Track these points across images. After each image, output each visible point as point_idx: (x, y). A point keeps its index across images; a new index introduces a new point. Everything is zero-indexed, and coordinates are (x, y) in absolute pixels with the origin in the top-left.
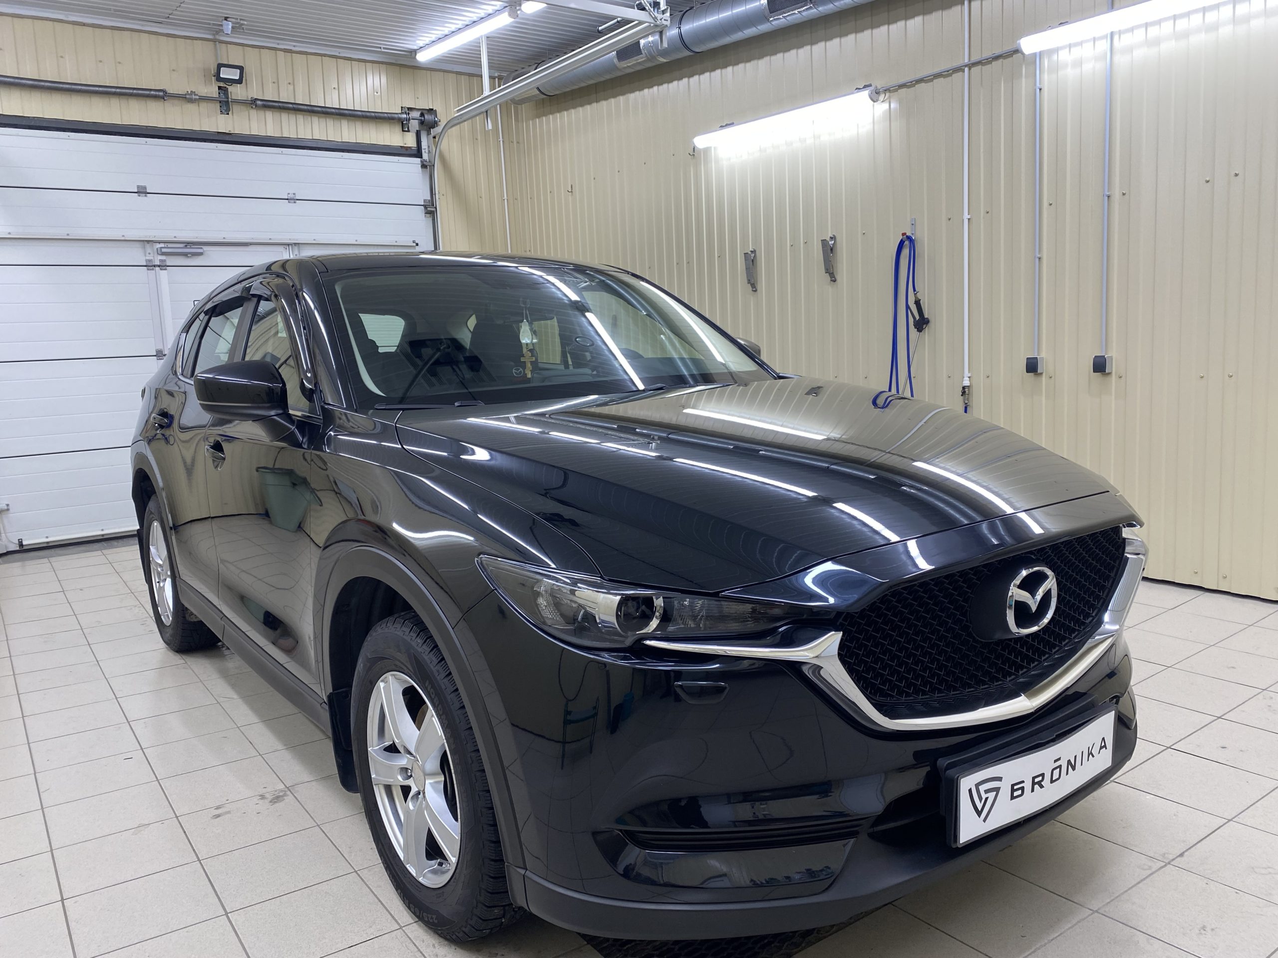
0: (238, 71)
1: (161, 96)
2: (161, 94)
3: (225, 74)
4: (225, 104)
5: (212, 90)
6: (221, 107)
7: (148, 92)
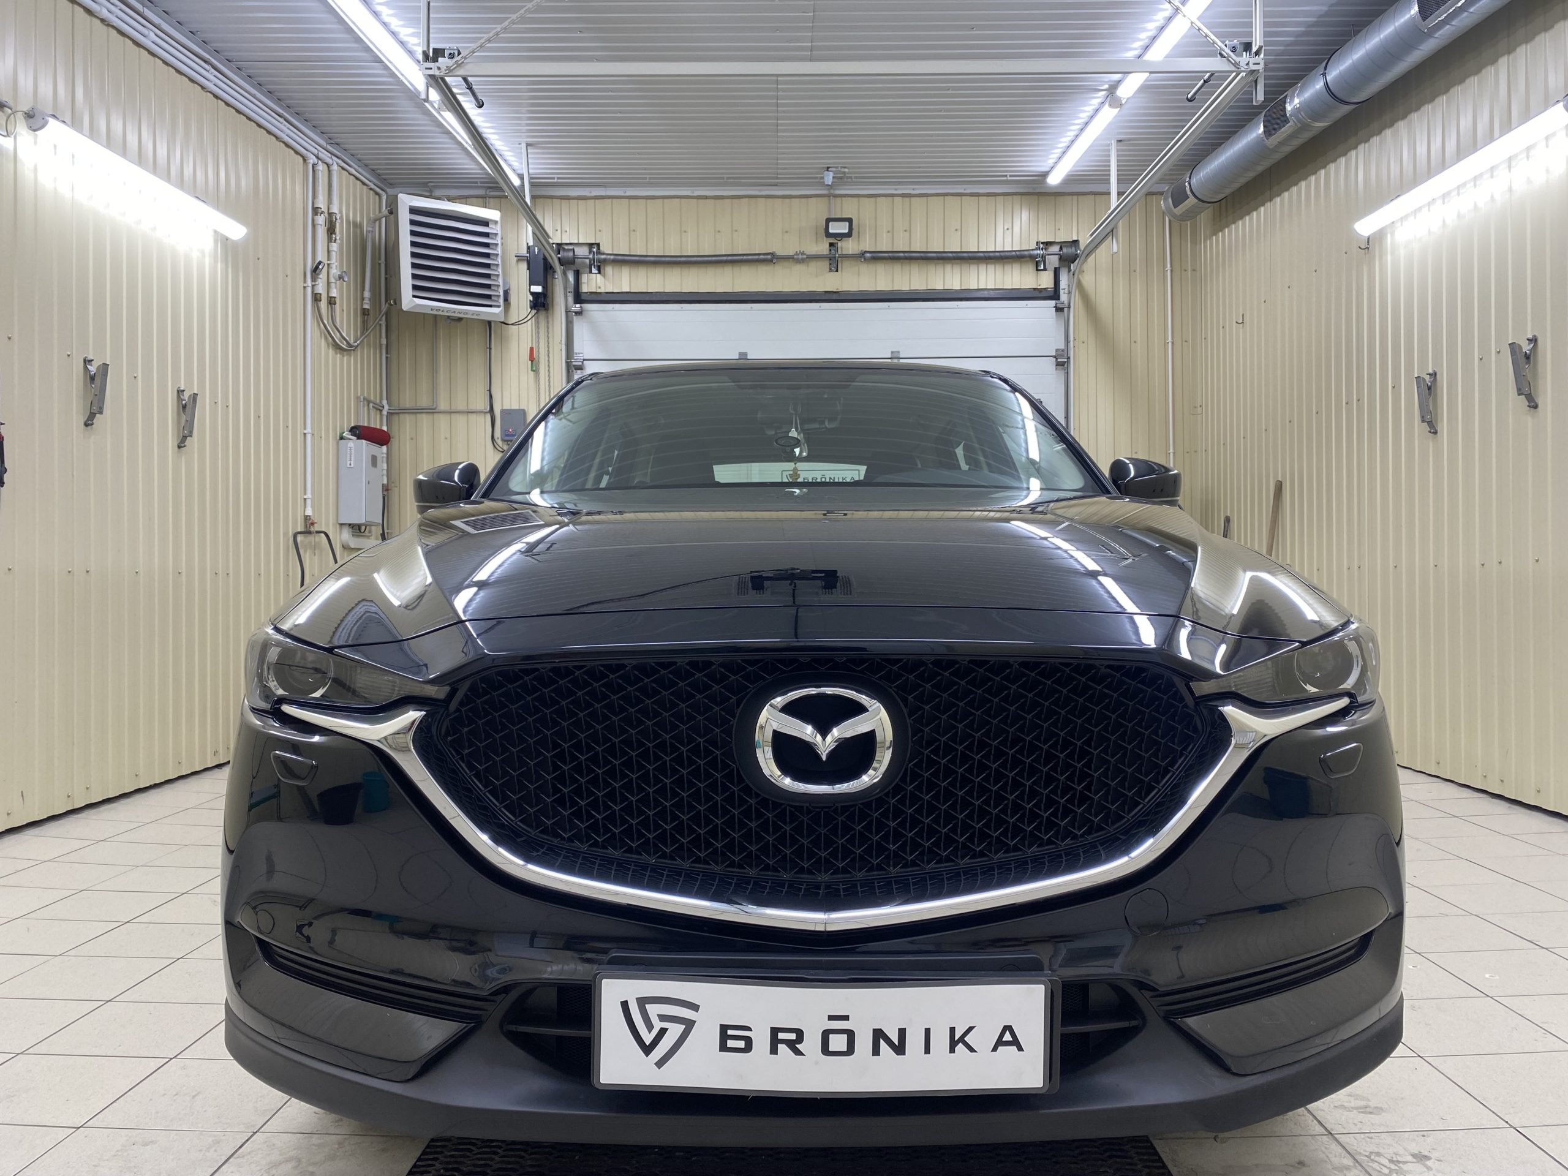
0: (847, 224)
1: (770, 259)
2: (769, 257)
3: (834, 228)
4: (834, 261)
5: (823, 248)
6: (830, 264)
7: (757, 257)
